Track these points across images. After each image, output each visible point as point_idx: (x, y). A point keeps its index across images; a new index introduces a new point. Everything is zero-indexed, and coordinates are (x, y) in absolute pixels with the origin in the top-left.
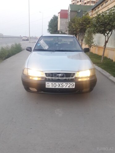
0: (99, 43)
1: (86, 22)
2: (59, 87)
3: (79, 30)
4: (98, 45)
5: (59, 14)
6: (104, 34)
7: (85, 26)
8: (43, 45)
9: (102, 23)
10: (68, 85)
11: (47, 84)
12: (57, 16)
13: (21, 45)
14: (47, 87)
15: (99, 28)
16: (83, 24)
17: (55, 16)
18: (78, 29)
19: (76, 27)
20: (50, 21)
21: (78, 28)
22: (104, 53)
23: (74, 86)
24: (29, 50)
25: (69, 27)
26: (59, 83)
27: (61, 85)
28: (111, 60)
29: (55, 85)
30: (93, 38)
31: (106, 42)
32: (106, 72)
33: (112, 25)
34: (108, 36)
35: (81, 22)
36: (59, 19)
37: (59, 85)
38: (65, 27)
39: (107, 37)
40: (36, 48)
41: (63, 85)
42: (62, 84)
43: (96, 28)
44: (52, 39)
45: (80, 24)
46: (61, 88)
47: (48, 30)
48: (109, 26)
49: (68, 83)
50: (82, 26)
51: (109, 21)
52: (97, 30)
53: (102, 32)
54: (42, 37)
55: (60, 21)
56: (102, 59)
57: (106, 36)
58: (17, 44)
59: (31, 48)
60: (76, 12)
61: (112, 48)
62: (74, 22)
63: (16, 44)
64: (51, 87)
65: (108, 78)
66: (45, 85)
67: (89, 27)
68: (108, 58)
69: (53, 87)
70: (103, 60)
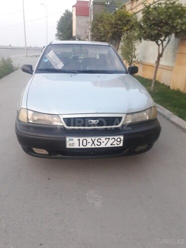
0: (144, 57)
1: (122, 21)
2: (93, 146)
3: (111, 34)
4: (143, 61)
5: (75, 8)
6: (157, 43)
7: (120, 29)
8: (54, 60)
9: (154, 22)
10: (111, 141)
11: (70, 140)
12: (71, 11)
13: (12, 61)
14: (68, 147)
15: (149, 31)
16: (117, 24)
17: (67, 11)
18: (108, 32)
19: (105, 29)
20: (60, 21)
21: (110, 31)
22: (155, 75)
23: (122, 142)
24: (28, 70)
25: (92, 31)
26: (93, 139)
27: (96, 142)
28: (166, 86)
29: (85, 141)
30: (135, 50)
31: (160, 56)
32: (163, 108)
33: (171, 25)
34: (163, 46)
35: (113, 22)
36: (74, 17)
37: (93, 142)
38: (84, 31)
39: (161, 46)
40: (40, 67)
41: (101, 141)
42: (99, 140)
43: (143, 32)
44: (70, 50)
45: (112, 24)
46: (97, 146)
47: (57, 35)
48: (166, 26)
49: (111, 138)
50: (116, 28)
51: (167, 18)
52: (145, 35)
53: (153, 38)
54: (51, 46)
55: (77, 21)
56: (153, 85)
57: (159, 45)
58: (5, 59)
59: (31, 67)
60: (103, 4)
61: (168, 67)
62: (101, 22)
63: (3, 60)
64: (76, 146)
65: (168, 119)
66: (64, 142)
67: (127, 30)
68: (161, 83)
69: (81, 147)
70: (153, 87)
